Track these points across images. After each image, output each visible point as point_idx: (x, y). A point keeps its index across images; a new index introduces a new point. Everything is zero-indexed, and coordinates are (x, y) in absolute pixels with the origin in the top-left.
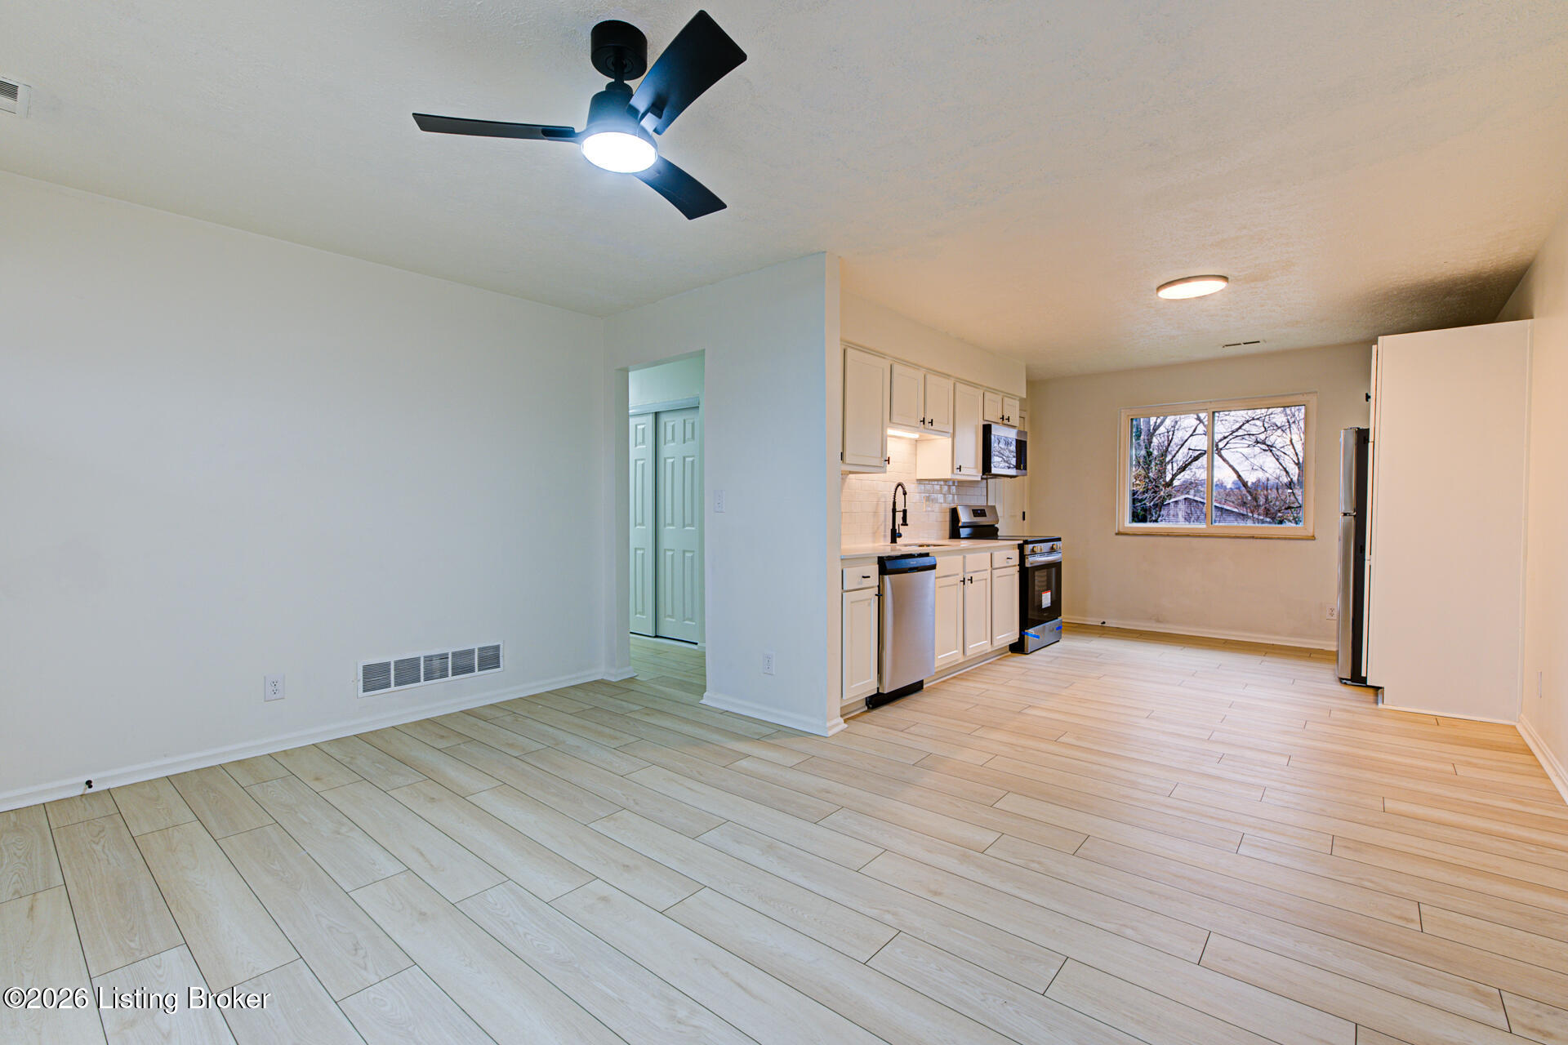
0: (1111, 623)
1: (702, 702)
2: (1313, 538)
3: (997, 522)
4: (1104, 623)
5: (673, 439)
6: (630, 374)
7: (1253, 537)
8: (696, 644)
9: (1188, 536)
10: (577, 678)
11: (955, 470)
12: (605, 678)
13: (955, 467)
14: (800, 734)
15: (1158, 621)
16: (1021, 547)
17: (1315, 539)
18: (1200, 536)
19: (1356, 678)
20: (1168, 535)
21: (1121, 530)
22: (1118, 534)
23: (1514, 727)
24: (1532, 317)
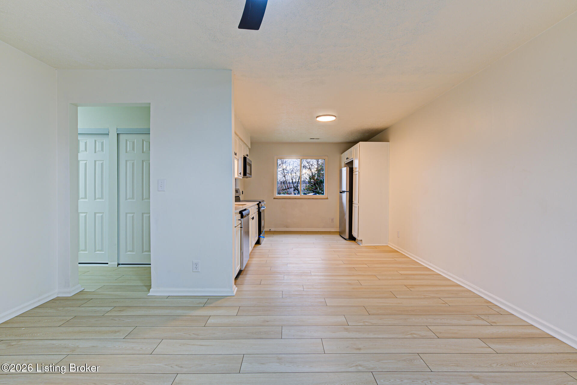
0: (272, 230)
1: (149, 295)
2: (327, 199)
3: (240, 195)
4: (270, 230)
5: (86, 150)
6: (78, 107)
7: (313, 199)
8: (108, 263)
9: (296, 199)
10: (39, 301)
11: (239, 174)
12: (59, 296)
13: (239, 173)
14: (221, 298)
15: (287, 227)
16: (258, 204)
17: (328, 199)
18: (299, 199)
19: (352, 238)
20: (290, 199)
21: (275, 197)
22: (274, 198)
23: (388, 246)
24: (389, 142)
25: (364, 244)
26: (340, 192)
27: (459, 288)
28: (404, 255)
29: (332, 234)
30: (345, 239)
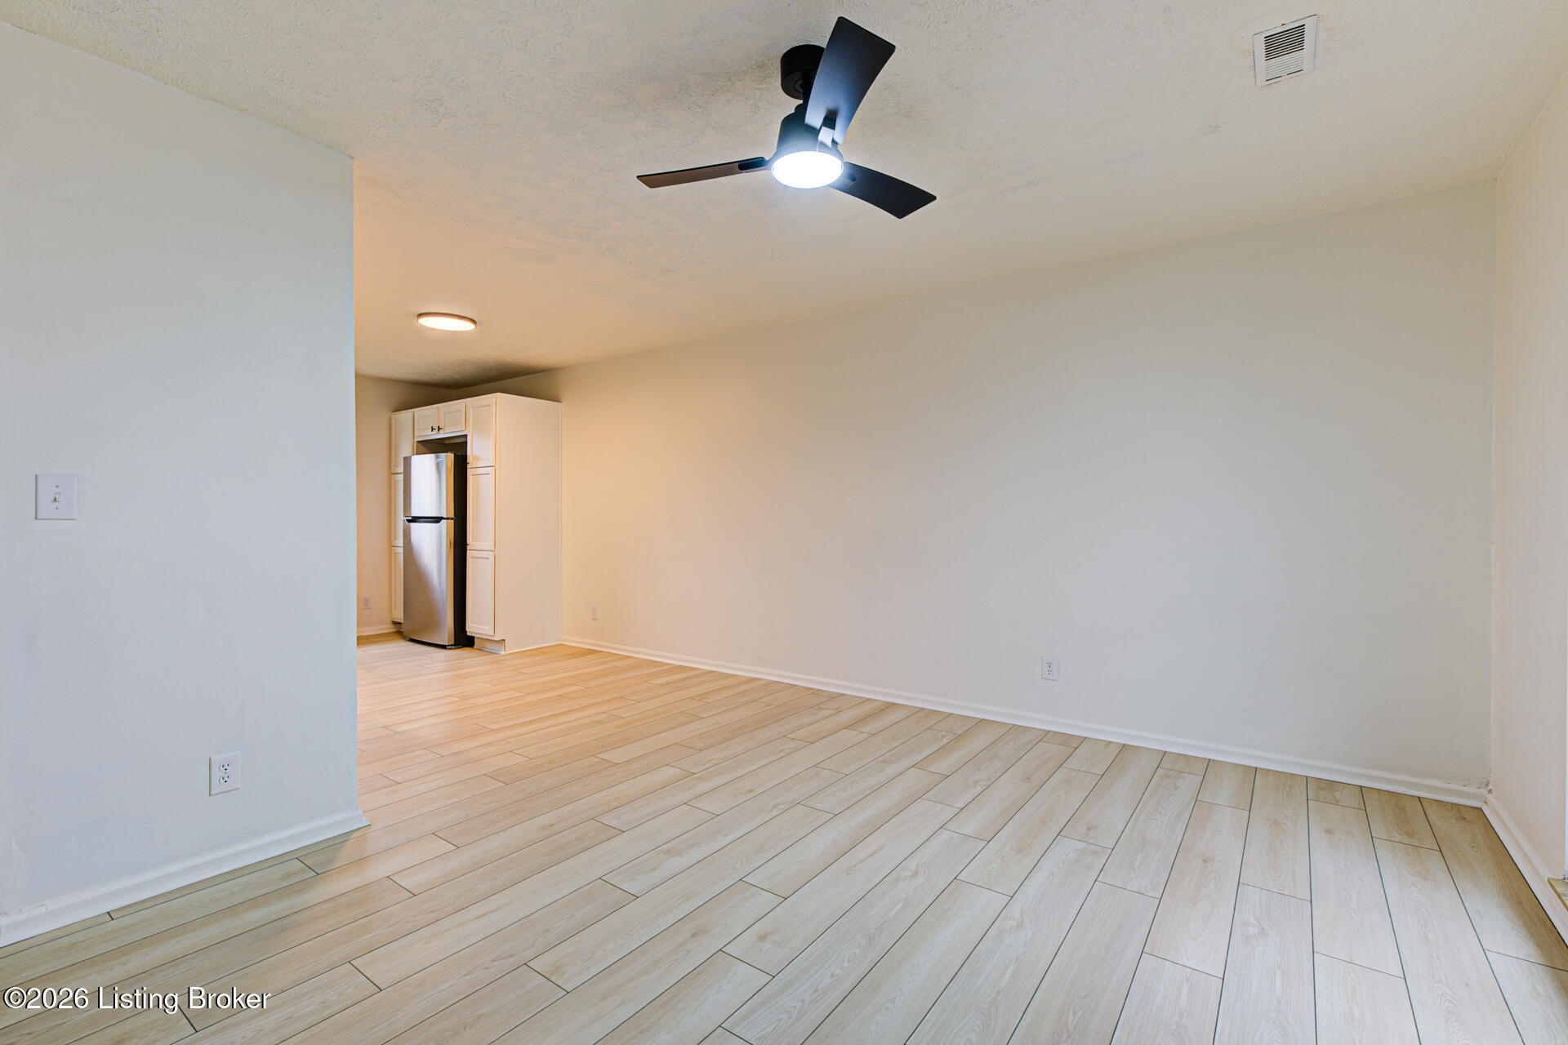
19: (464, 641)
23: (561, 644)
24: (560, 402)
25: (510, 649)
26: (409, 521)
27: (761, 682)
28: (616, 654)
29: (374, 642)
30: (443, 647)
